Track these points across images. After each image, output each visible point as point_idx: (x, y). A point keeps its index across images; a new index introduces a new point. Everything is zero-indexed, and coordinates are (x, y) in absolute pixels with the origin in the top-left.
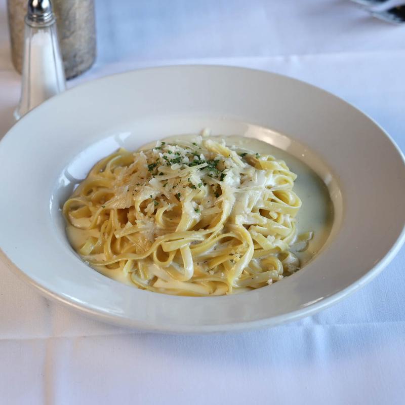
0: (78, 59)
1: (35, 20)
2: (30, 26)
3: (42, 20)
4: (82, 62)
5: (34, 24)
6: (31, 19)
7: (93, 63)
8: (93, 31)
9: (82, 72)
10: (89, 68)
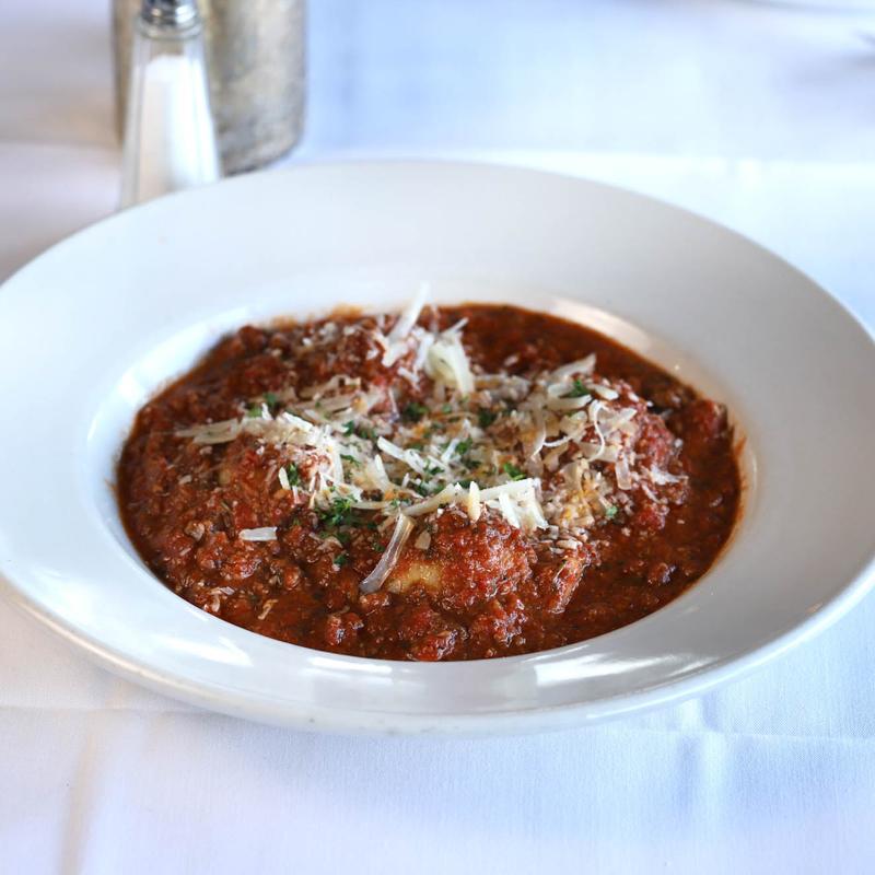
0: (259, 131)
1: (157, 21)
2: (145, 36)
3: (172, 23)
4: (268, 138)
5: (153, 32)
6: (149, 19)
7: (296, 143)
8: (301, 69)
9: (266, 163)
10: (285, 154)
